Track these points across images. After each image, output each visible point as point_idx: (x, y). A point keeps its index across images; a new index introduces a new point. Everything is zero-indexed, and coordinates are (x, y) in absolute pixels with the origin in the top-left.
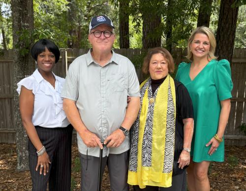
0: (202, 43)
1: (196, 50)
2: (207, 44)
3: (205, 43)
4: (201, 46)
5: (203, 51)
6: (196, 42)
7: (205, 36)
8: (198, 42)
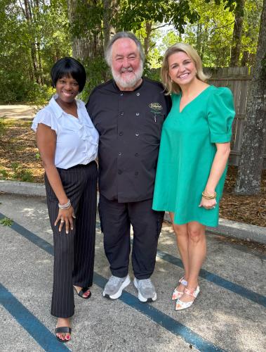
0: (181, 64)
1: (179, 77)
2: (188, 62)
3: (186, 62)
4: (182, 68)
5: (189, 74)
6: (174, 67)
7: (180, 53)
8: (176, 65)
